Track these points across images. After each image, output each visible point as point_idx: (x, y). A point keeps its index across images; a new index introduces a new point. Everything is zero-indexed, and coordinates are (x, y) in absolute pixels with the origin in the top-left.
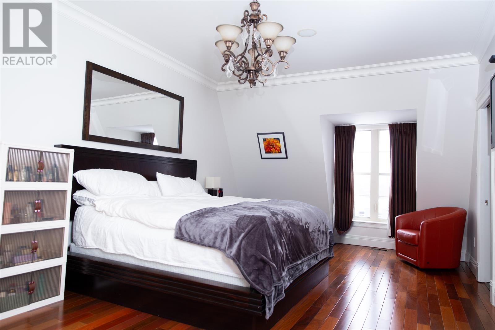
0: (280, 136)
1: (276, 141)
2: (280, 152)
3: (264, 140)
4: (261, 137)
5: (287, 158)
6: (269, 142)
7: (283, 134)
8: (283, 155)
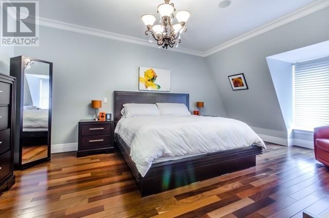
0: (241, 76)
1: (239, 79)
2: (243, 86)
3: (233, 79)
4: (231, 78)
5: (248, 88)
6: (235, 80)
7: (243, 74)
8: (245, 87)
